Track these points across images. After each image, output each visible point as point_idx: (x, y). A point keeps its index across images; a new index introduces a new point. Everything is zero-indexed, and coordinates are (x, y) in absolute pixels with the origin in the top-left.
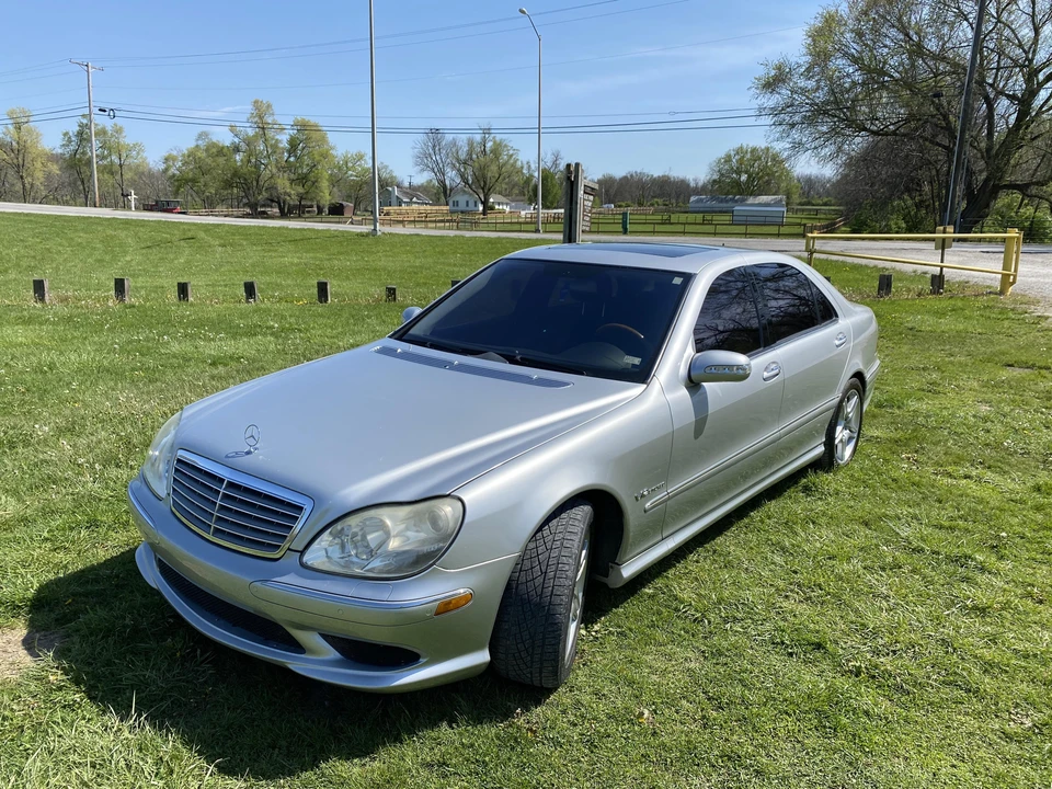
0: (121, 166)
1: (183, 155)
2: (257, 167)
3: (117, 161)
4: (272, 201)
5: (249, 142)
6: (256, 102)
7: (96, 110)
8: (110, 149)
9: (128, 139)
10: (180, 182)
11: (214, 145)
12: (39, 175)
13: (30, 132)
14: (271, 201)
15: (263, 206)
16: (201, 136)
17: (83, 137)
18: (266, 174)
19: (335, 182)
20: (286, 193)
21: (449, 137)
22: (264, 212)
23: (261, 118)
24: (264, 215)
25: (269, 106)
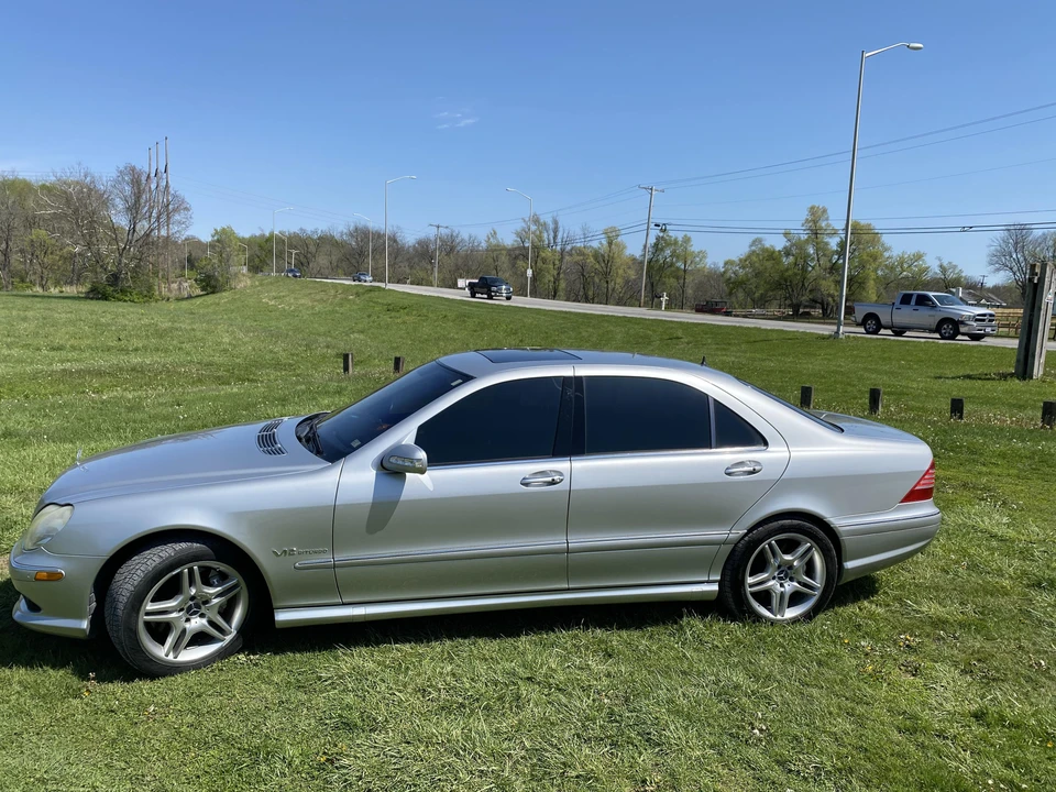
0: (685, 271)
1: (740, 260)
2: (804, 269)
3: (683, 267)
4: (816, 302)
5: (800, 246)
6: (812, 208)
7: (652, 226)
8: (678, 257)
9: (695, 247)
10: (735, 285)
11: (765, 250)
12: (619, 280)
13: (618, 245)
14: (814, 302)
15: (805, 307)
16: (754, 243)
17: (658, 247)
18: (812, 274)
19: (886, 284)
20: (829, 295)
21: (1037, 233)
22: (808, 313)
23: (815, 222)
24: (806, 317)
25: (825, 211)
